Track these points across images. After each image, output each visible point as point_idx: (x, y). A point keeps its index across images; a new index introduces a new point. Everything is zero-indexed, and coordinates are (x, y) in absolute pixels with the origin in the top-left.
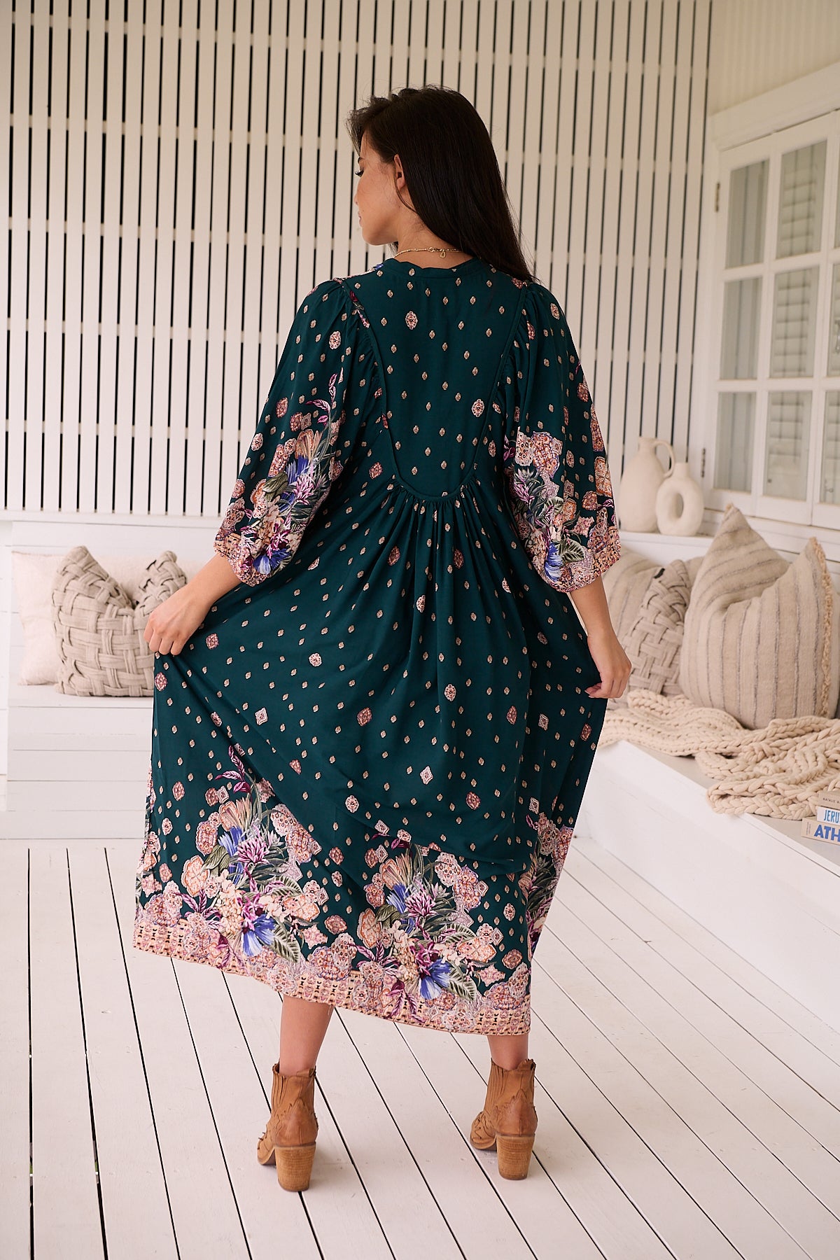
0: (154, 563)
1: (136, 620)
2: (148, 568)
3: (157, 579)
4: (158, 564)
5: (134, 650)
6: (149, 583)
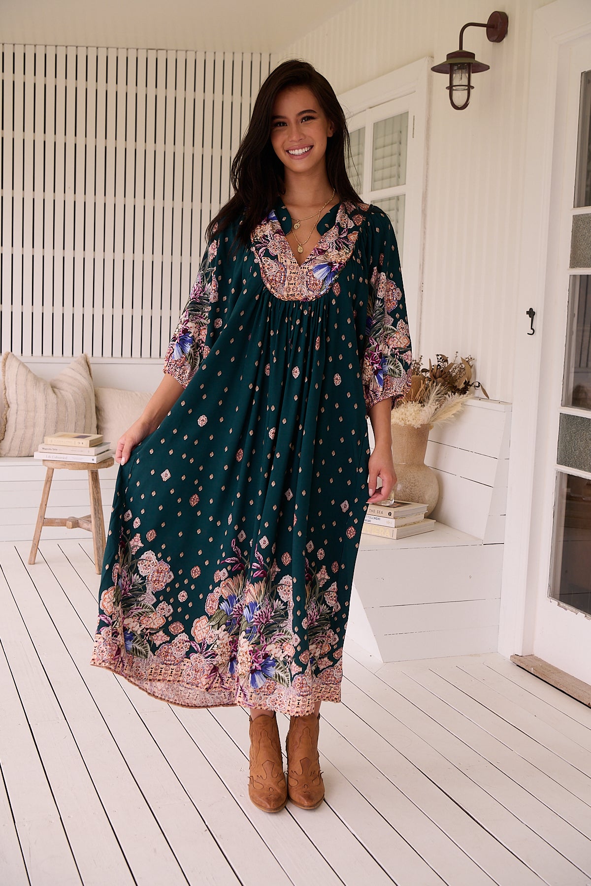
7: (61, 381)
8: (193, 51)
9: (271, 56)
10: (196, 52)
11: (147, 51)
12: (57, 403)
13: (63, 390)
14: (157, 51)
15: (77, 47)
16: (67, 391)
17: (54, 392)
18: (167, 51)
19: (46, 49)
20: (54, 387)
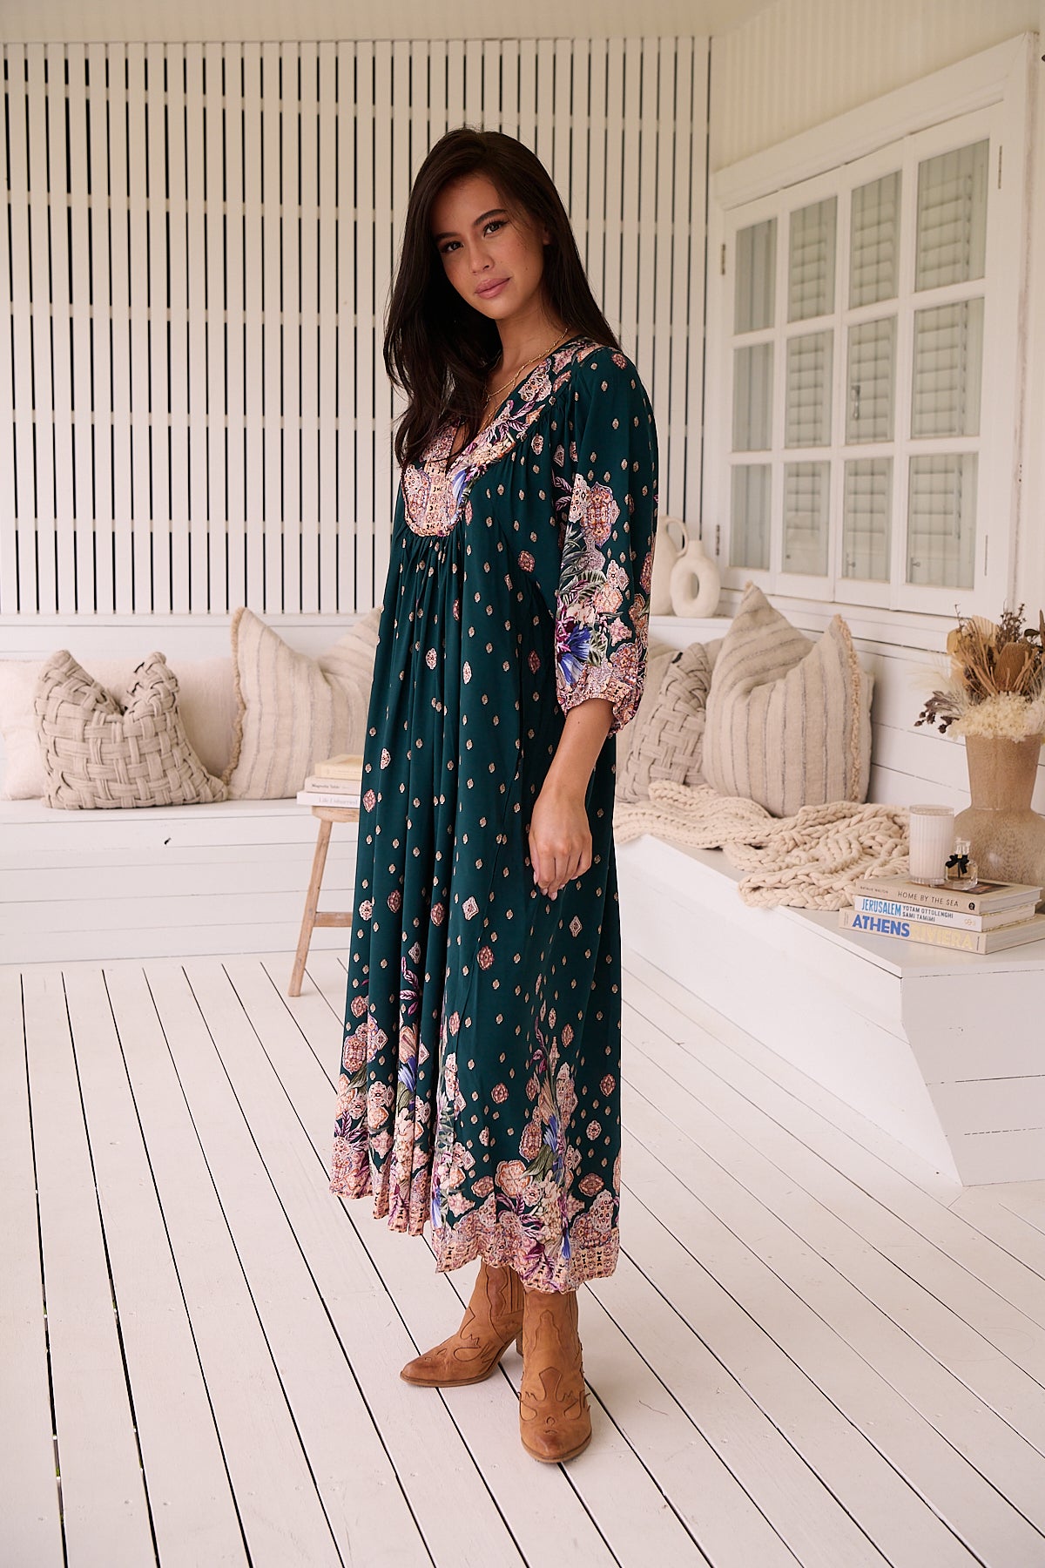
0: (142, 665)
1: (125, 727)
2: (136, 671)
3: (146, 683)
4: (146, 667)
5: (125, 759)
6: (138, 687)
7: (337, 659)
8: (567, 38)
9: (713, 40)
10: (572, 41)
11: (483, 44)
12: (332, 701)
13: (342, 675)
14: (501, 42)
15: (356, 42)
16: (348, 677)
17: (325, 677)
18: (519, 42)
19: (299, 50)
20: (325, 671)
